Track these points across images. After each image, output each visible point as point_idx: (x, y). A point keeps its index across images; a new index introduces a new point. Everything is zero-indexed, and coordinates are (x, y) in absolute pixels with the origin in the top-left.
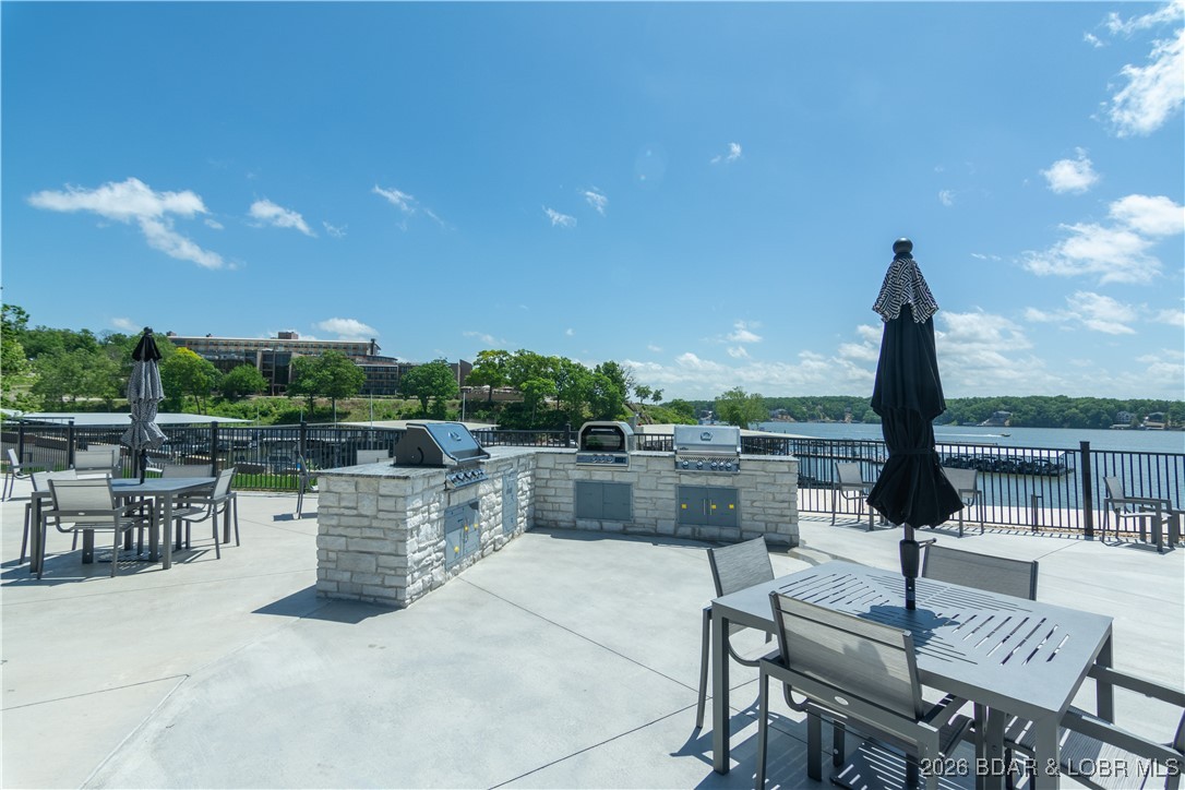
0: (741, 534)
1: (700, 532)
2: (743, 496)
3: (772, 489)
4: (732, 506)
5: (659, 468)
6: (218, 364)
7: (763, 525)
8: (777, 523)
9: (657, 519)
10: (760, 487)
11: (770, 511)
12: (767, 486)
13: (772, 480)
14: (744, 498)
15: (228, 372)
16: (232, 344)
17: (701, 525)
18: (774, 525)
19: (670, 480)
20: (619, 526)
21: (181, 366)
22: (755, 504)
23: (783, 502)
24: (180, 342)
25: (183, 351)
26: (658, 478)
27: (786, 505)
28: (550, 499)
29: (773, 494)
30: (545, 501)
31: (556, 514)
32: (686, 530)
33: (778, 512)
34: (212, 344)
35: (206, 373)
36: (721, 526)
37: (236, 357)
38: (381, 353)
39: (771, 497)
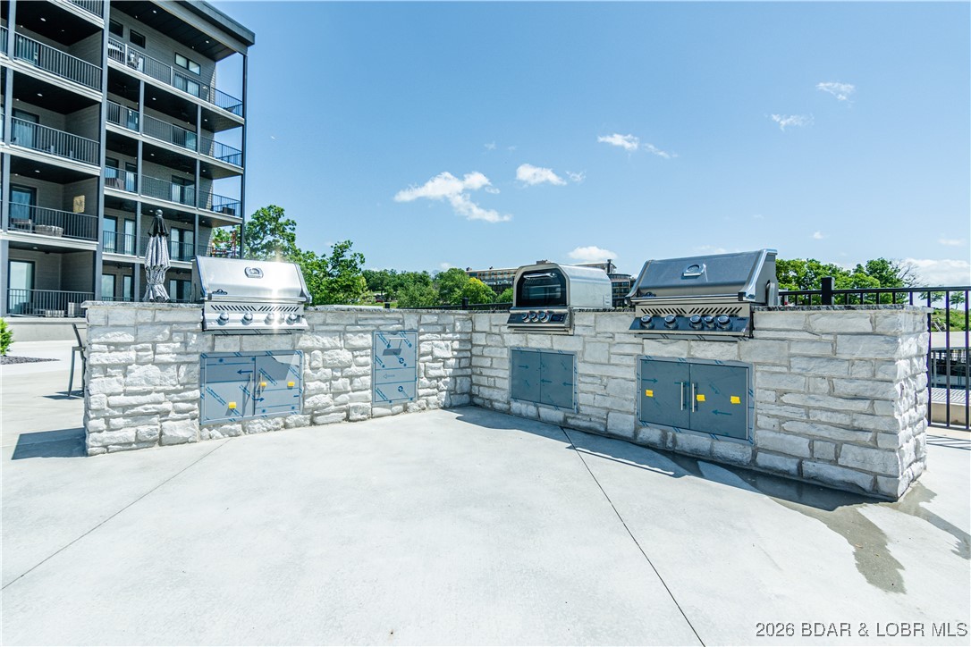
0: (754, 455)
1: (674, 441)
2: (759, 381)
3: (829, 369)
4: (735, 400)
5: (611, 329)
6: (496, 288)
7: (805, 442)
8: (838, 446)
9: (609, 410)
10: (798, 364)
11: (823, 417)
12: (813, 363)
13: (828, 351)
14: (762, 386)
15: (502, 293)
16: (505, 273)
17: (677, 427)
18: (831, 448)
19: (628, 349)
20: (557, 415)
21: (472, 291)
22: (785, 398)
23: (856, 398)
24: (472, 275)
25: (473, 279)
26: (610, 345)
27: (863, 406)
28: (485, 372)
29: (830, 379)
30: (481, 374)
31: (491, 391)
32: (651, 434)
33: (846, 420)
34: (493, 274)
35: (487, 295)
36: (713, 434)
37: (507, 282)
38: (616, 271)
39: (825, 386)
